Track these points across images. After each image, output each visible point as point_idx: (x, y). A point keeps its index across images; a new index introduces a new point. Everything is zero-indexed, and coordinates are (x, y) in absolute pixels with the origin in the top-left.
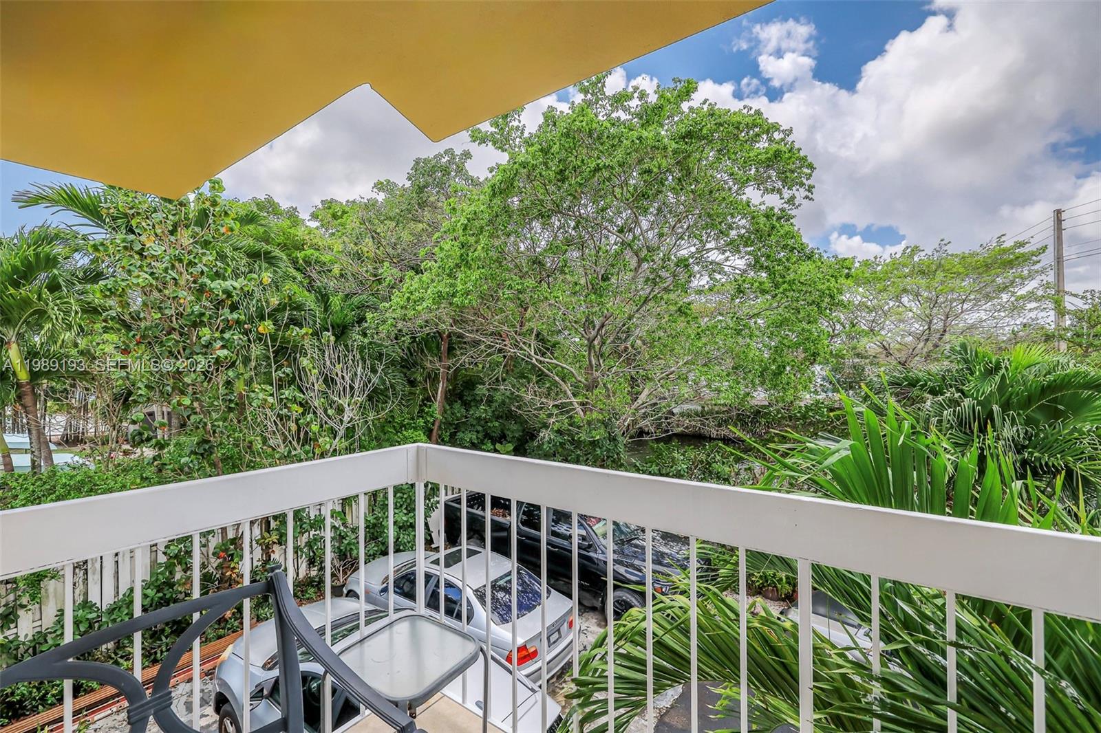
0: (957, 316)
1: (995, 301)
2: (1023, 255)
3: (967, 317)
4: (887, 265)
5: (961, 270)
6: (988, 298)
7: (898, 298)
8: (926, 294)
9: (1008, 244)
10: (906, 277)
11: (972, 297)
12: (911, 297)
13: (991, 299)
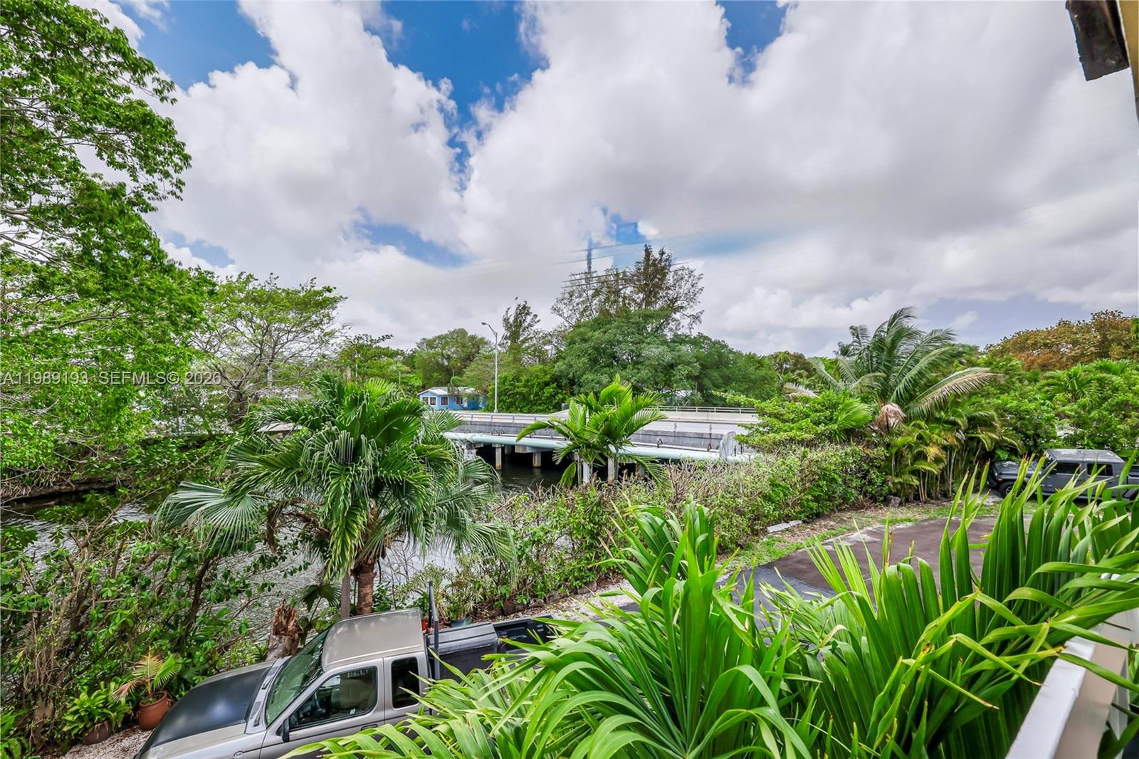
0: (283, 345)
1: (310, 335)
2: (328, 299)
3: (291, 346)
4: (224, 287)
5: (288, 304)
6: (305, 331)
7: (231, 321)
8: (258, 321)
9: (318, 288)
10: (241, 302)
11: (294, 329)
12: (244, 322)
13: (307, 332)
